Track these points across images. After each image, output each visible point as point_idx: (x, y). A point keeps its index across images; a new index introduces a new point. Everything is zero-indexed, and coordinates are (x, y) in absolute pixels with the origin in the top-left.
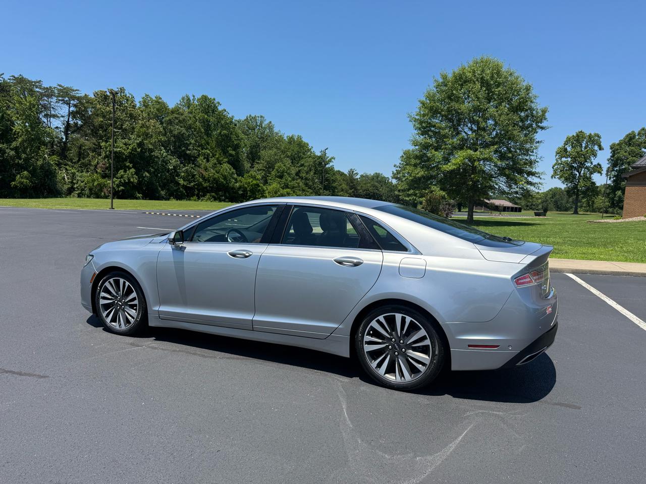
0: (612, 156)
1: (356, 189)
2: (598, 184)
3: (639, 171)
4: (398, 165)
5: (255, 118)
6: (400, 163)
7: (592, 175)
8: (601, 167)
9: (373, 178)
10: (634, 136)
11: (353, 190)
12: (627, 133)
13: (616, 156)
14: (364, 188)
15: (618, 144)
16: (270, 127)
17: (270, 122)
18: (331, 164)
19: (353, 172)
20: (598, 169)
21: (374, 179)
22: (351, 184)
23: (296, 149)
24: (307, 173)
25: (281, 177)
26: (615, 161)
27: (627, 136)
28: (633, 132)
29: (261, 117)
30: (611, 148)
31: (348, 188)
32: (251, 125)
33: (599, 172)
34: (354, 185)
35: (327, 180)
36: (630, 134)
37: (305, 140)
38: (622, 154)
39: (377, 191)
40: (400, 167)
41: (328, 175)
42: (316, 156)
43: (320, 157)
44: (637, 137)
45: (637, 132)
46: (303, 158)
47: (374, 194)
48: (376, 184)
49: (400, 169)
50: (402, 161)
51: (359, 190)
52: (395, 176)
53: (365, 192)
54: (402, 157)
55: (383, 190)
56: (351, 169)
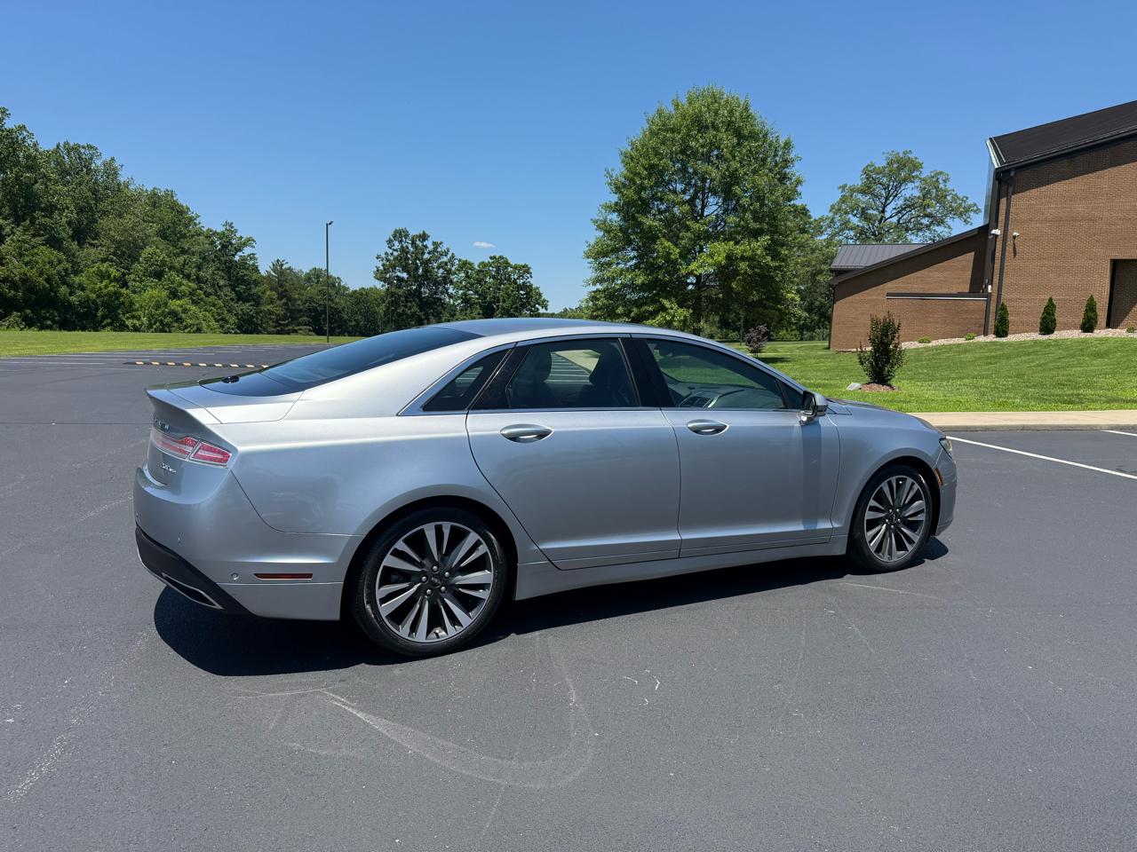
1: (290, 299)
4: (383, 256)
5: (76, 148)
6: (386, 253)
9: (308, 278)
11: (284, 300)
14: (304, 298)
16: (111, 170)
17: (113, 159)
18: (247, 251)
19: (282, 265)
21: (310, 278)
22: (280, 290)
23: (169, 217)
24: (199, 268)
25: (159, 275)
29: (90, 147)
32: (74, 164)
34: (286, 291)
35: (243, 281)
37: (182, 200)
39: (330, 302)
40: (387, 260)
41: (247, 273)
42: (210, 235)
43: (222, 236)
46: (184, 236)
47: (326, 307)
48: (327, 289)
50: (390, 248)
51: (295, 300)
52: (380, 275)
53: (306, 306)
54: (390, 241)
55: (341, 303)
56: (278, 261)
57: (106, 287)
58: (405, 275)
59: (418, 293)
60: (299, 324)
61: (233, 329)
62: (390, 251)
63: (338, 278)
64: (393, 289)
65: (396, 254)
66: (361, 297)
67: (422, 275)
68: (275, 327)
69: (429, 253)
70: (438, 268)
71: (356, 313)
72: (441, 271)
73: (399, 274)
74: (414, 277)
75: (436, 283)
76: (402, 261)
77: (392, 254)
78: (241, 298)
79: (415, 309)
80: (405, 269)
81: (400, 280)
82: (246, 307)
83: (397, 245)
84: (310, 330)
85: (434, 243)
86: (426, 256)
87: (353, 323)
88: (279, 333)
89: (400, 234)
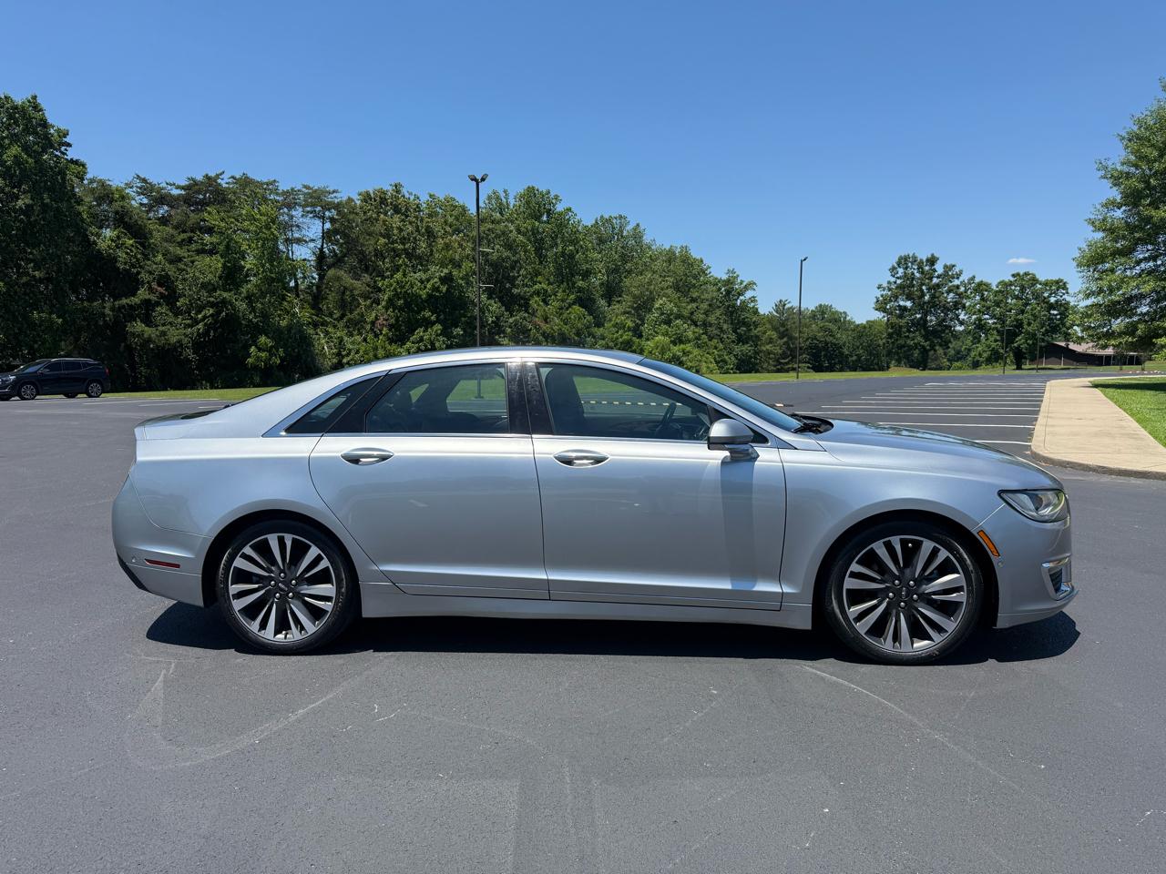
1: (791, 338)
4: (885, 285)
5: (609, 221)
6: (889, 282)
9: (813, 316)
11: (785, 339)
14: (806, 336)
16: (637, 234)
17: (638, 225)
18: (749, 294)
19: (785, 305)
21: (816, 316)
22: (781, 329)
23: (681, 269)
24: (706, 313)
25: (668, 322)
29: (621, 217)
31: (774, 335)
32: (607, 233)
34: (787, 330)
35: (744, 323)
37: (695, 254)
39: (831, 338)
40: (890, 290)
41: (747, 315)
42: (716, 282)
43: (726, 282)
46: (695, 286)
47: (827, 343)
48: (831, 325)
49: (889, 293)
50: (894, 276)
51: (796, 339)
52: (881, 306)
53: (808, 343)
54: (893, 269)
55: (842, 337)
56: (781, 301)
57: (622, 336)
58: (909, 304)
59: (923, 322)
60: (800, 362)
61: (732, 369)
62: (893, 279)
63: (845, 313)
64: (894, 320)
65: (899, 281)
66: (863, 331)
67: (929, 302)
68: (775, 366)
69: (938, 277)
70: (949, 292)
71: (858, 348)
72: (951, 295)
73: (902, 303)
74: (920, 306)
75: (946, 309)
76: (906, 288)
77: (895, 283)
78: (741, 340)
79: (919, 339)
80: (909, 298)
81: (904, 309)
82: (747, 348)
83: (901, 271)
84: (808, 368)
85: (945, 266)
86: (935, 281)
87: (854, 358)
88: (779, 371)
89: (906, 260)
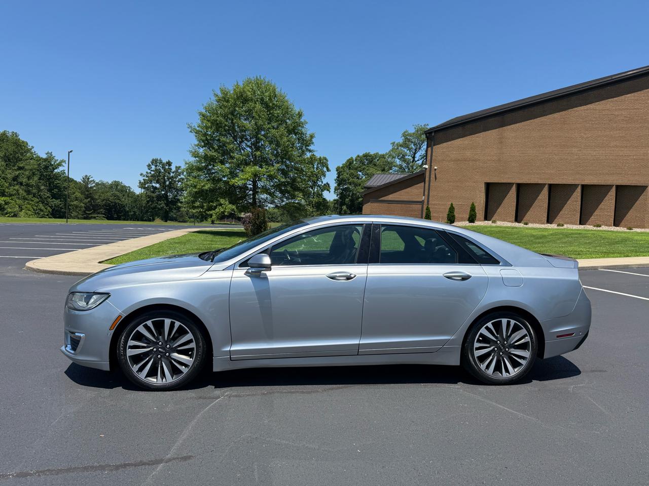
0: (338, 177)
1: (93, 199)
2: (328, 199)
3: (370, 191)
4: (145, 173)
6: (147, 172)
7: (323, 193)
8: (329, 186)
10: (353, 161)
11: (89, 199)
12: (348, 159)
13: (341, 177)
14: (102, 198)
15: (342, 167)
18: (61, 169)
19: (89, 179)
20: (327, 187)
21: (112, 187)
22: (87, 193)
23: (11, 148)
24: (29, 178)
26: (340, 181)
27: (348, 161)
28: (352, 158)
30: (337, 170)
31: (82, 197)
33: (328, 190)
34: (90, 194)
35: (56, 187)
36: (349, 159)
37: (22, 138)
38: (345, 176)
39: (118, 201)
40: (147, 176)
41: (58, 182)
42: (39, 159)
43: (45, 160)
44: (355, 162)
45: (354, 158)
46: (21, 160)
47: (116, 203)
48: (117, 193)
49: (147, 178)
50: (149, 169)
51: (97, 199)
52: (142, 185)
53: (104, 202)
54: (149, 166)
55: (125, 201)
56: (86, 176)
58: (158, 186)
59: (166, 196)
60: (99, 213)
61: (47, 215)
62: (149, 171)
63: (129, 187)
64: (149, 193)
65: (152, 173)
66: (136, 199)
67: (168, 185)
68: (83, 215)
69: (173, 173)
70: (179, 181)
71: (134, 207)
72: (180, 183)
73: (154, 185)
74: (164, 186)
75: (177, 190)
76: (157, 176)
77: (150, 173)
78: (54, 196)
79: (163, 205)
80: (158, 182)
81: (155, 188)
82: (57, 202)
83: (153, 167)
84: (104, 217)
85: (176, 167)
86: (172, 174)
87: (132, 213)
88: (85, 218)
89: (156, 161)
